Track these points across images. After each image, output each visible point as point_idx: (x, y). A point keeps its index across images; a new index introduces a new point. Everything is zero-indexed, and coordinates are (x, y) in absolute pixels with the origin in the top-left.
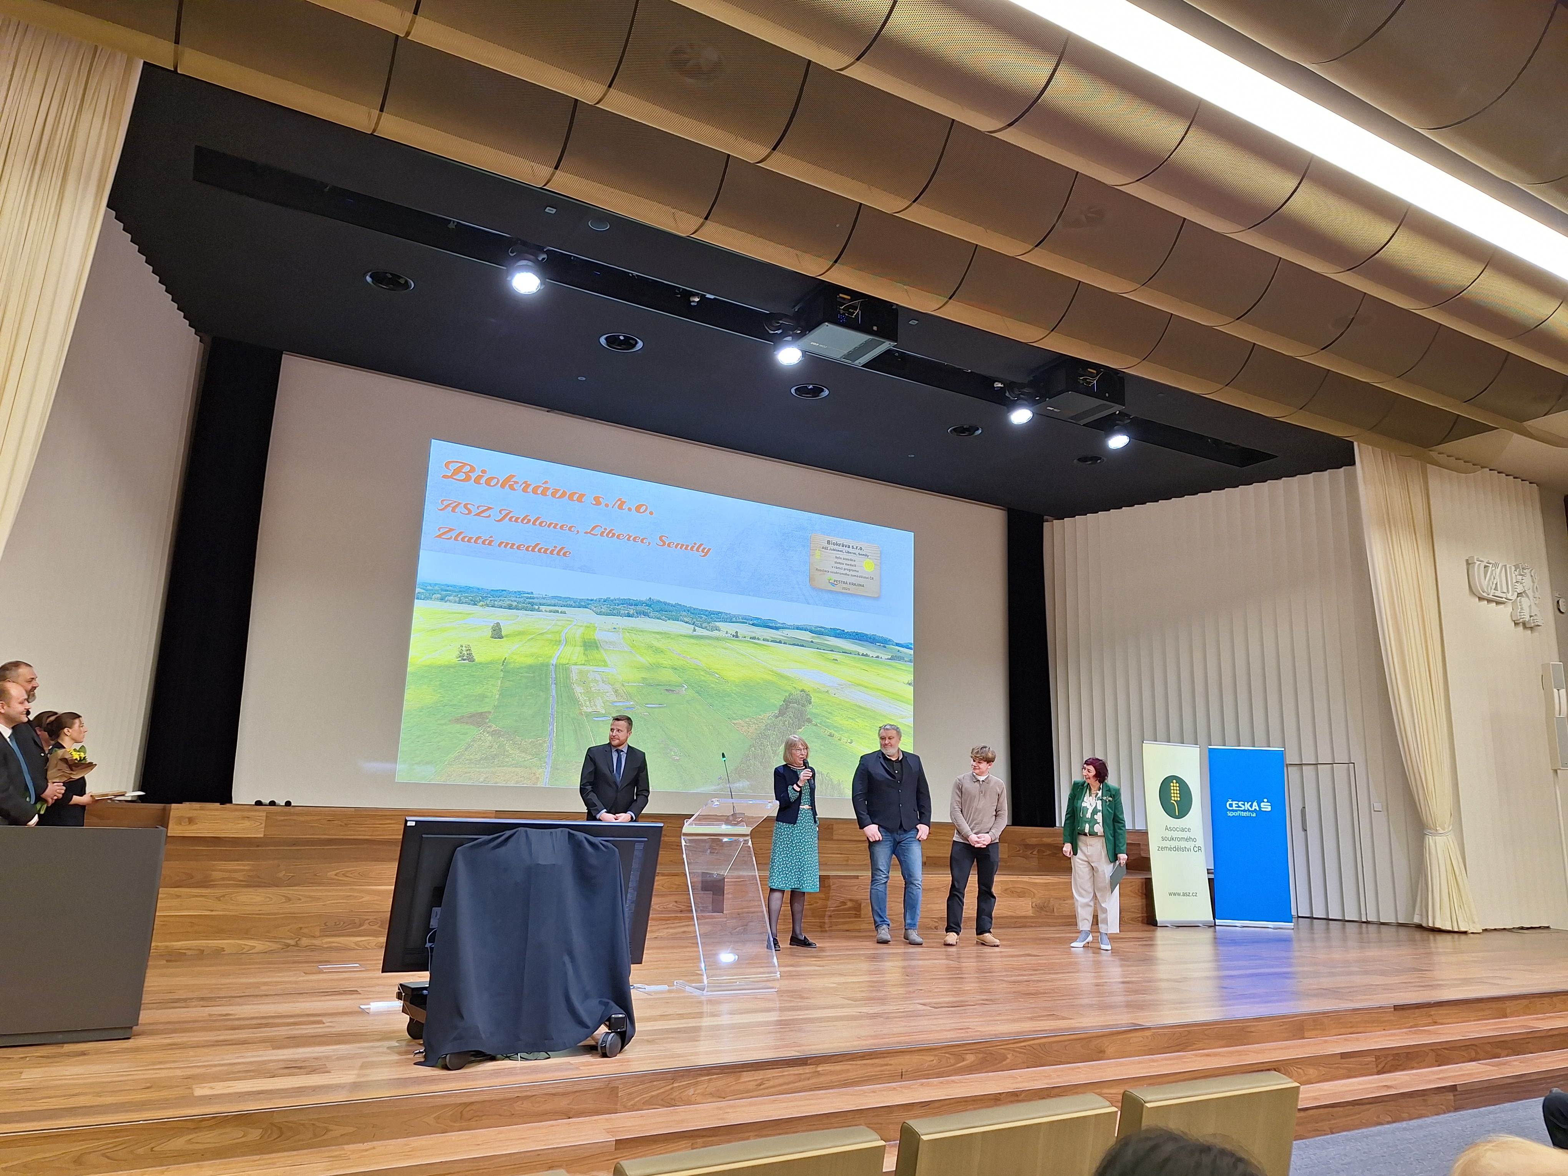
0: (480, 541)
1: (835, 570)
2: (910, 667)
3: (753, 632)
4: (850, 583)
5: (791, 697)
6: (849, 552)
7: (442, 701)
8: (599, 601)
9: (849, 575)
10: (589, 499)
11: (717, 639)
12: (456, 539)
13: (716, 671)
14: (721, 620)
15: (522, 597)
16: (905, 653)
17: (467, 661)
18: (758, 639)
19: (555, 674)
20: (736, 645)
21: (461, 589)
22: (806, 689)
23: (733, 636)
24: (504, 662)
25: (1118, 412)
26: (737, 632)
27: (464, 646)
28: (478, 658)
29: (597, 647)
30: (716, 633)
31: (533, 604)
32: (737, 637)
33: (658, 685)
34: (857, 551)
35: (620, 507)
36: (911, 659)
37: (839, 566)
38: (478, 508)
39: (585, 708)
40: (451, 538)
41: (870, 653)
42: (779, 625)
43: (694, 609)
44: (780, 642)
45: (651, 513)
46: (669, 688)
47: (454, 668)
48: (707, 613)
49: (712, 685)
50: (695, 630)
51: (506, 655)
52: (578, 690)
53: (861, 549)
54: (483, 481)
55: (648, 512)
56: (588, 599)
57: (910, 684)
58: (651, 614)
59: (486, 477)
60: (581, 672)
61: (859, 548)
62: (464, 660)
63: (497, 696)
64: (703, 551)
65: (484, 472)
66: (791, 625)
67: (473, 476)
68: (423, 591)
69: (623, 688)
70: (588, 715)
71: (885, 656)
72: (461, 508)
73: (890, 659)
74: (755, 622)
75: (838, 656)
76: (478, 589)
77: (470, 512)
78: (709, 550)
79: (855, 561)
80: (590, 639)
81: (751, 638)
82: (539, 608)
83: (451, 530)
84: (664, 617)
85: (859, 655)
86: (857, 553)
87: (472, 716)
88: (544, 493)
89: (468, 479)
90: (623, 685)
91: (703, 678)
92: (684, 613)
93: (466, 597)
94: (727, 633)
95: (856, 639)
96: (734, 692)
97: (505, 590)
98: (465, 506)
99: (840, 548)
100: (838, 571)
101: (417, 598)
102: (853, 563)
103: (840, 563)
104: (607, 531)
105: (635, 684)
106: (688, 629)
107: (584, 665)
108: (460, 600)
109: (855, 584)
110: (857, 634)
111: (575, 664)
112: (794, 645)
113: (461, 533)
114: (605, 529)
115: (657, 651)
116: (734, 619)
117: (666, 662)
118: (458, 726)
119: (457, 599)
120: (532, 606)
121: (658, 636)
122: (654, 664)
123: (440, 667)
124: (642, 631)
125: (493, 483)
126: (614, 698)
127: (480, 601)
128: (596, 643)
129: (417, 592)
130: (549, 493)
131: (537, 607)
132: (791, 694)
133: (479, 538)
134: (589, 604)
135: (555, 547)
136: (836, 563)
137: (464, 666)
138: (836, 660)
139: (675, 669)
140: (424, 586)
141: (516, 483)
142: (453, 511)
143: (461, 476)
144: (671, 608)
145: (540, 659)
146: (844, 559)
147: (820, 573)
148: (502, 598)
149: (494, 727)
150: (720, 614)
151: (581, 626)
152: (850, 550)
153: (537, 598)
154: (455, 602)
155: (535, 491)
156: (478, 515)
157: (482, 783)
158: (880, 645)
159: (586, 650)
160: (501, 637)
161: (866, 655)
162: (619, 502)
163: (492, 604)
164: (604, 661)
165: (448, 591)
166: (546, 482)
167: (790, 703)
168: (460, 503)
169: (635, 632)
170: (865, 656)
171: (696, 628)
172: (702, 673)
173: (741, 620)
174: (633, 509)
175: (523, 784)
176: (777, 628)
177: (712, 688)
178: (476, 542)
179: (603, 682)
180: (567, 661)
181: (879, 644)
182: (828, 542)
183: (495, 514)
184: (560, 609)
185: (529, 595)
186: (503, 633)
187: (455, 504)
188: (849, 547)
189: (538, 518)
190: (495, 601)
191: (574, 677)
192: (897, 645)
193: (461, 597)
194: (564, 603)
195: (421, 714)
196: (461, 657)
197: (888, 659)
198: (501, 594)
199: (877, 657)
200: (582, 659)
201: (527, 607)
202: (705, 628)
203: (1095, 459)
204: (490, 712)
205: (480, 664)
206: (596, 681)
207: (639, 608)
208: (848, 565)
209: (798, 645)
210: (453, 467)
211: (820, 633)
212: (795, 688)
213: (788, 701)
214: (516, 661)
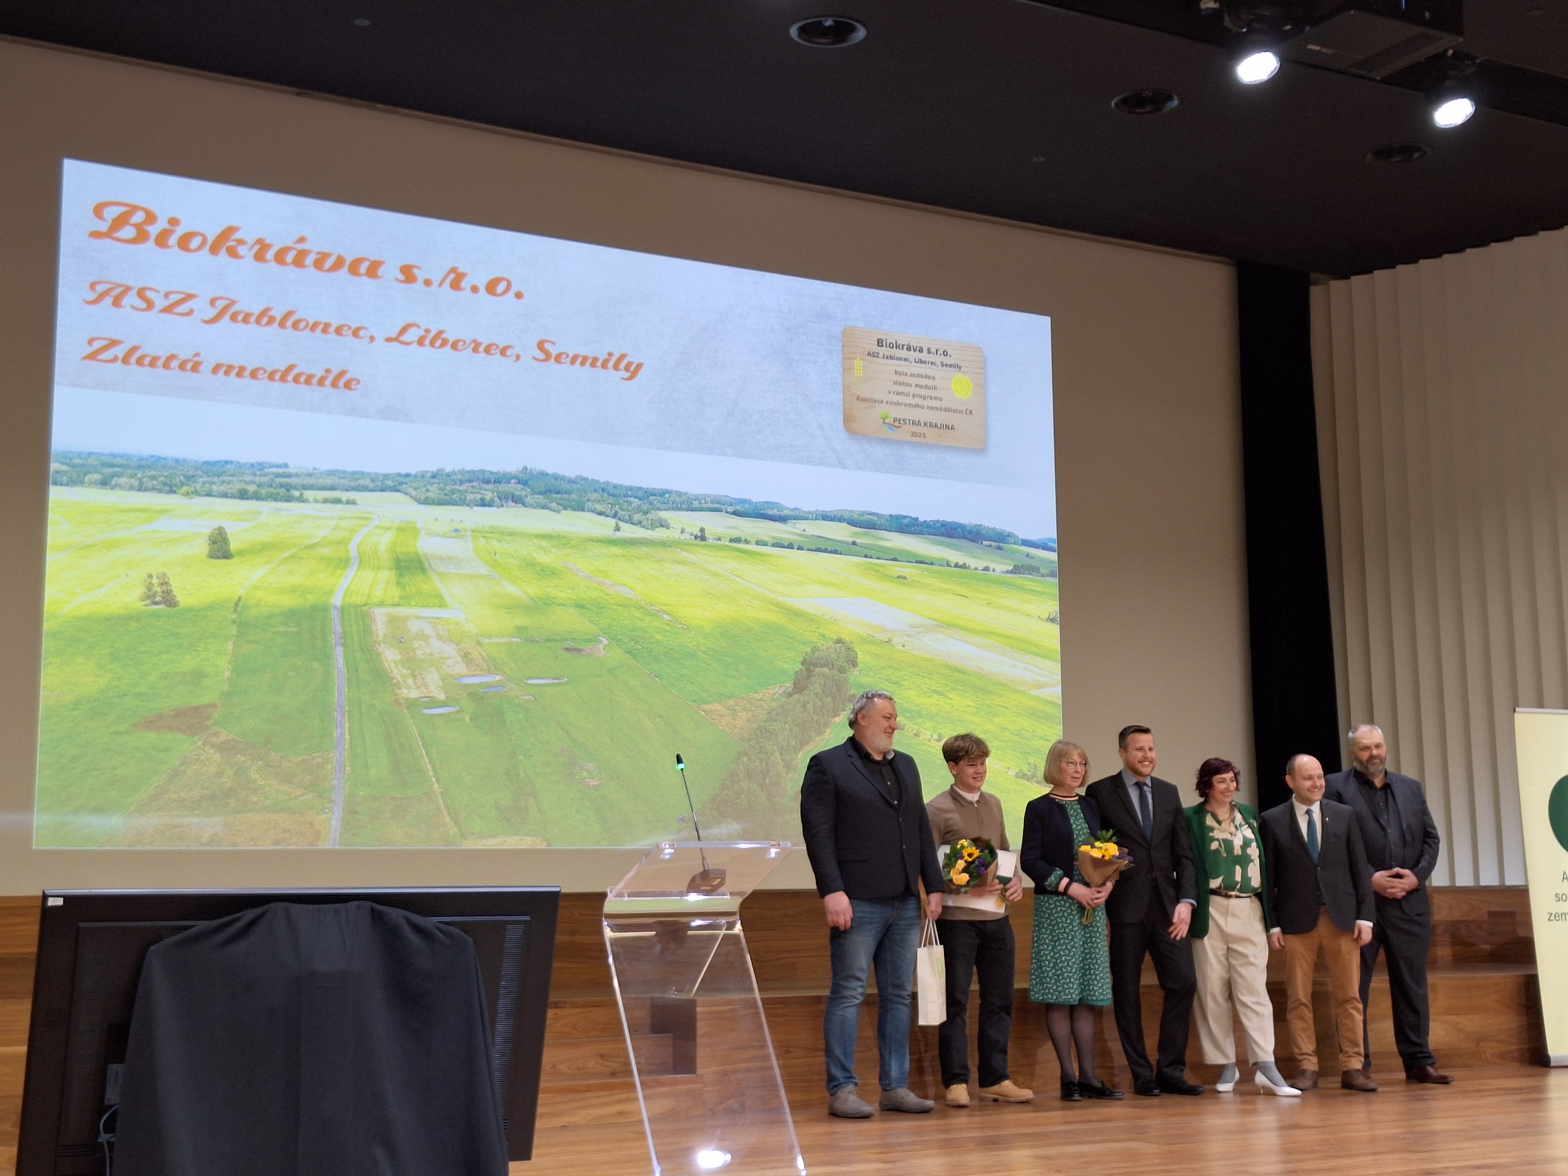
0: (175, 364)
1: (895, 398)
2: (1052, 586)
3: (735, 528)
4: (925, 424)
5: (816, 655)
6: (922, 362)
7: (117, 687)
8: (423, 477)
9: (923, 407)
10: (390, 271)
11: (664, 544)
12: (125, 360)
13: (664, 608)
14: (670, 505)
15: (266, 475)
16: (1042, 560)
17: (161, 607)
18: (747, 542)
19: (343, 626)
20: (701, 555)
21: (142, 463)
22: (846, 637)
23: (696, 537)
24: (237, 604)
25: (1450, 52)
26: (702, 530)
27: (155, 575)
28: (183, 598)
29: (423, 570)
30: (659, 534)
31: (288, 488)
32: (703, 538)
33: (548, 640)
34: (938, 359)
35: (456, 285)
36: (1052, 572)
37: (902, 389)
38: (167, 295)
39: (405, 691)
40: (114, 360)
41: (972, 562)
42: (785, 513)
43: (615, 487)
44: (790, 546)
45: (519, 295)
46: (572, 645)
47: (137, 619)
48: (640, 494)
49: (659, 637)
50: (617, 529)
51: (241, 592)
52: (390, 656)
53: (945, 353)
54: (173, 240)
55: (511, 294)
56: (399, 475)
57: (1052, 620)
58: (529, 500)
59: (180, 231)
60: (393, 620)
61: (940, 352)
62: (156, 603)
63: (227, 674)
64: (627, 368)
65: (174, 222)
66: (810, 513)
67: (153, 230)
68: (64, 468)
69: (479, 649)
70: (412, 705)
71: (1000, 566)
72: (131, 299)
73: (1011, 572)
74: (738, 508)
75: (909, 570)
76: (177, 461)
77: (150, 305)
78: (639, 366)
79: (934, 378)
80: (408, 554)
81: (731, 541)
82: (301, 495)
83: (114, 343)
84: (554, 505)
85: (948, 565)
86: (938, 363)
87: (179, 713)
88: (299, 262)
89: (141, 237)
90: (479, 643)
91: (639, 624)
92: (595, 496)
93: (153, 478)
94: (683, 531)
95: (942, 535)
96: (703, 648)
97: (231, 462)
98: (141, 293)
99: (904, 353)
100: (901, 399)
101: (55, 483)
102: (930, 383)
103: (906, 385)
104: (431, 335)
105: (503, 640)
106: (603, 526)
107: (398, 605)
108: (141, 484)
109: (936, 426)
110: (944, 524)
111: (381, 604)
112: (818, 550)
113: (134, 349)
114: (427, 331)
115: (545, 572)
116: (696, 504)
117: (562, 595)
118: (151, 737)
119: (135, 482)
120: (288, 491)
121: (543, 543)
122: (540, 599)
123: (109, 620)
124: (511, 534)
125: (195, 243)
126: (460, 668)
127: (182, 485)
128: (419, 561)
129: (52, 470)
130: (310, 260)
131: (296, 493)
132: (815, 649)
133: (172, 357)
134: (401, 484)
135: (328, 371)
136: (895, 383)
137: (156, 616)
138: (904, 578)
139: (583, 607)
140: (66, 458)
141: (241, 242)
142: (117, 303)
143: (128, 232)
144: (568, 487)
145: (310, 597)
146: (912, 375)
147: (865, 404)
148: (226, 479)
149: (224, 735)
150: (667, 495)
151: (388, 529)
152: (924, 356)
153: (297, 475)
154: (131, 488)
155: (280, 258)
156: (168, 310)
157: (205, 845)
158: (990, 546)
159: (400, 575)
160: (226, 555)
161: (964, 566)
162: (452, 276)
163: (207, 489)
164: (439, 596)
165: (114, 466)
166: (302, 240)
167: (815, 665)
168: (128, 289)
169: (498, 536)
170: (960, 567)
171: (621, 524)
172: (635, 613)
173: (710, 505)
174: (482, 289)
175: (289, 845)
176: (782, 519)
177: (658, 642)
178: (166, 366)
179: (440, 637)
180: (364, 599)
181: (988, 543)
182: (880, 343)
183: (202, 308)
184: (345, 496)
185: (281, 470)
186: (233, 546)
187: (118, 291)
188: (921, 351)
189: (290, 314)
190: (212, 483)
191: (380, 629)
192: (1026, 543)
193: (143, 477)
194: (353, 484)
195: (76, 713)
196: (150, 596)
197: (1007, 572)
198: (222, 469)
199: (986, 569)
200: (395, 593)
201: (278, 494)
202: (639, 523)
203: (1407, 150)
204: (213, 706)
205: (190, 610)
206: (423, 637)
207: (503, 488)
208: (921, 387)
209: (826, 551)
210: (111, 213)
211: (872, 526)
212: (823, 636)
213: (811, 664)
214: (262, 603)
